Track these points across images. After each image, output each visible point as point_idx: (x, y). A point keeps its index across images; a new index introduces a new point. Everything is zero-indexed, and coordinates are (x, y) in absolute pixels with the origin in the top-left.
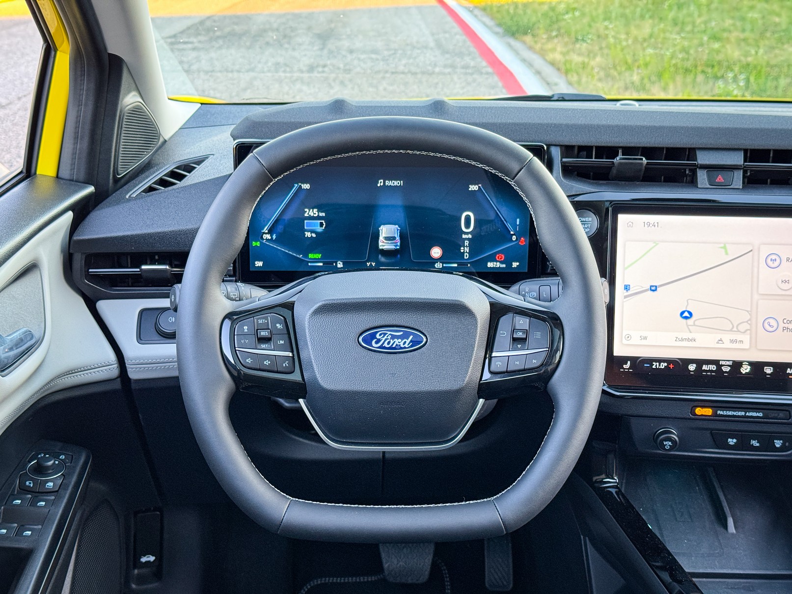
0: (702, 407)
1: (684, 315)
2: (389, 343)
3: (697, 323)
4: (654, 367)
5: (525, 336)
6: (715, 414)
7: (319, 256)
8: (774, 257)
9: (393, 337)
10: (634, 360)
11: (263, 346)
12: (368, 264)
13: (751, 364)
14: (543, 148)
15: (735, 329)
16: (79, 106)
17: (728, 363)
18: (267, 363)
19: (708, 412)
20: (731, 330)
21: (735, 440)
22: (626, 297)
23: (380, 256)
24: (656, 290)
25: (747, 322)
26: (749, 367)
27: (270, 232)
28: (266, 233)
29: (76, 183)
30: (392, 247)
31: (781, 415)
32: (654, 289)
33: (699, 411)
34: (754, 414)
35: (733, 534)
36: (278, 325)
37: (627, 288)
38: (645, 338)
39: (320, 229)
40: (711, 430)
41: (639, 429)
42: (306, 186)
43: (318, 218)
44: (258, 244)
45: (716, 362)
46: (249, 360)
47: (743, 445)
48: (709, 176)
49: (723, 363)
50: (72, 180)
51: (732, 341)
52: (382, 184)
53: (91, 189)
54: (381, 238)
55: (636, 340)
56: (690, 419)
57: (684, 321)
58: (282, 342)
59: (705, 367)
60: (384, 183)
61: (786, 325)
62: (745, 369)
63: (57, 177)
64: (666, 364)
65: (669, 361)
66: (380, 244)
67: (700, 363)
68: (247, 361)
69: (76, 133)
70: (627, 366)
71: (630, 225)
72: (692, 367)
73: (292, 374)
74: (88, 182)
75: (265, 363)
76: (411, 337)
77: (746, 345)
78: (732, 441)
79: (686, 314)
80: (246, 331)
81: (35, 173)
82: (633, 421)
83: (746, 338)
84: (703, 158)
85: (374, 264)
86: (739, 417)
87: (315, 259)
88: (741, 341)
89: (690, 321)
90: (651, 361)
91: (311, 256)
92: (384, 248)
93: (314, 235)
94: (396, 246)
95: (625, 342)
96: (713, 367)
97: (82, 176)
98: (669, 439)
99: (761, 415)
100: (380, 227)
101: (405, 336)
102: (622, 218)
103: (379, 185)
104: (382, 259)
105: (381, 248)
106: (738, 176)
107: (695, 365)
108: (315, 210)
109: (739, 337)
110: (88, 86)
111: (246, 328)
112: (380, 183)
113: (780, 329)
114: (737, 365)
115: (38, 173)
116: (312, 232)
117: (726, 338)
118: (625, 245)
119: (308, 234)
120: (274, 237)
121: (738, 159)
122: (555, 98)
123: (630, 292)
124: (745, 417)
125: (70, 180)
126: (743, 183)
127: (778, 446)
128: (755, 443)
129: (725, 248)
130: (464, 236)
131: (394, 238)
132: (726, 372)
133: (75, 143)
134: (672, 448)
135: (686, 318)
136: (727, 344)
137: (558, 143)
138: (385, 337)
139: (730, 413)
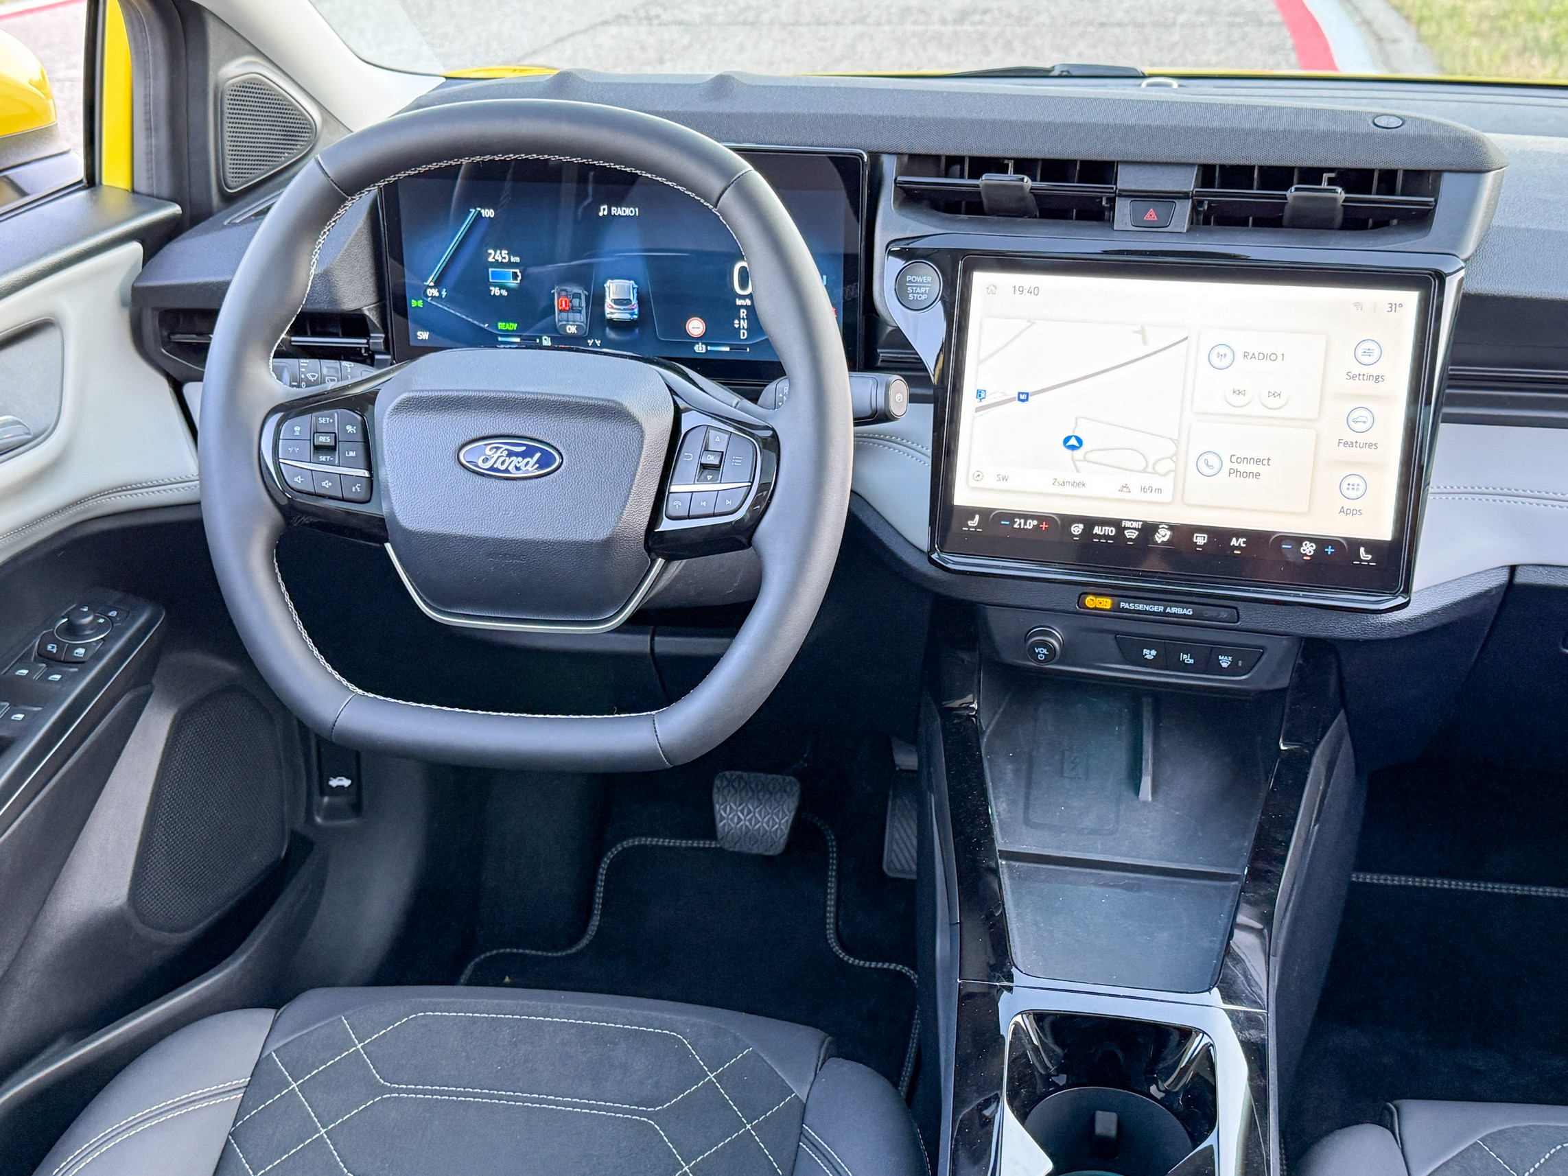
0: (1096, 595)
1: (1070, 443)
2: (503, 463)
3: (1090, 457)
4: (1016, 526)
5: (717, 462)
6: (1115, 608)
7: (513, 326)
8: (1222, 350)
9: (510, 454)
10: (985, 513)
11: (322, 458)
12: (590, 342)
13: (1172, 527)
14: (862, 158)
15: (1150, 469)
16: (146, 78)
17: (1135, 525)
18: (326, 484)
19: (1106, 603)
20: (1144, 471)
21: (1154, 652)
22: (978, 410)
23: (608, 330)
24: (1027, 400)
25: (1171, 458)
26: (1169, 533)
27: (438, 284)
28: (431, 287)
29: (158, 199)
30: (626, 316)
31: (1224, 614)
32: (1023, 397)
33: (1090, 601)
34: (1180, 611)
35: (1145, 803)
36: (349, 428)
37: (980, 394)
38: (1005, 478)
39: (513, 284)
40: (1116, 633)
41: (1002, 626)
42: (489, 213)
43: (510, 265)
44: (420, 303)
45: (1116, 523)
46: (298, 479)
47: (1167, 661)
48: (1134, 212)
49: (1128, 524)
50: (152, 196)
51: (1144, 489)
52: (606, 213)
53: (176, 209)
54: (608, 301)
55: (989, 481)
56: (1077, 613)
57: (1069, 452)
58: (352, 454)
59: (1097, 530)
60: (610, 211)
61: (1235, 466)
62: (1163, 536)
63: (133, 191)
64: (1035, 522)
65: (1040, 518)
66: (607, 310)
67: (1090, 523)
68: (296, 479)
69: (148, 121)
70: (974, 523)
71: (992, 290)
72: (1077, 529)
73: (368, 504)
74: (173, 200)
75: (324, 484)
76: (538, 455)
77: (1166, 497)
78: (1150, 654)
79: (1073, 442)
80: (297, 433)
81: (101, 183)
82: (992, 613)
83: (1167, 484)
84: (1127, 179)
85: (598, 342)
86: (1153, 613)
87: (507, 331)
88: (1159, 490)
89: (1078, 454)
90: (1012, 516)
91: (501, 326)
92: (613, 316)
93: (505, 293)
94: (632, 314)
95: (973, 483)
96: (1111, 531)
97: (165, 190)
98: (1044, 644)
99: (1189, 612)
100: (605, 282)
101: (528, 453)
102: (981, 280)
103: (601, 214)
104: (612, 335)
105: (608, 316)
106: (1184, 209)
107: (1081, 526)
108: (504, 252)
109: (1155, 482)
110: (157, 46)
111: (297, 429)
112: (603, 211)
113: (1225, 470)
114: (1149, 529)
115: (104, 182)
116: (501, 287)
117: (1136, 481)
118: (981, 325)
119: (495, 291)
120: (444, 294)
121: (1187, 181)
122: (1056, 73)
123: (985, 402)
124: (1164, 614)
125: (149, 195)
126: (1191, 222)
127: (1225, 665)
128: (1187, 659)
129: (1142, 332)
130: (739, 302)
131: (628, 302)
132: (1130, 540)
133: (149, 137)
134: (1048, 659)
135: (1073, 448)
136: (1136, 494)
137: (893, 150)
138: (499, 454)
139: (1140, 607)
